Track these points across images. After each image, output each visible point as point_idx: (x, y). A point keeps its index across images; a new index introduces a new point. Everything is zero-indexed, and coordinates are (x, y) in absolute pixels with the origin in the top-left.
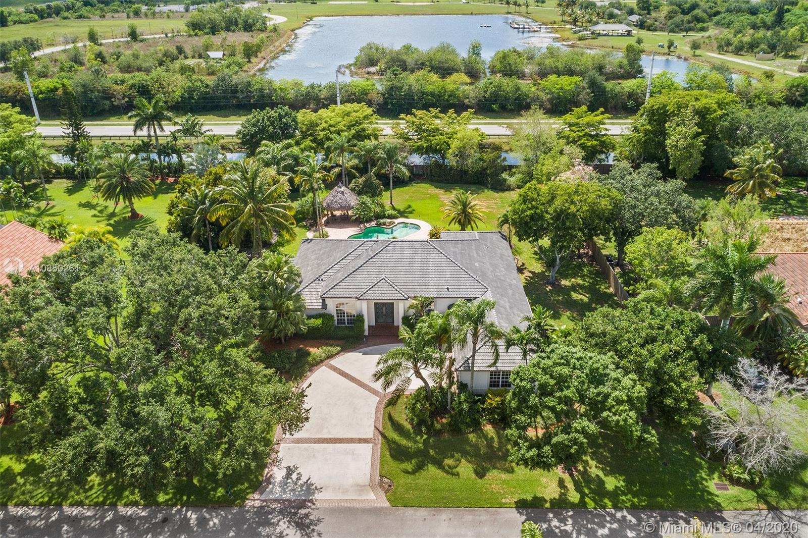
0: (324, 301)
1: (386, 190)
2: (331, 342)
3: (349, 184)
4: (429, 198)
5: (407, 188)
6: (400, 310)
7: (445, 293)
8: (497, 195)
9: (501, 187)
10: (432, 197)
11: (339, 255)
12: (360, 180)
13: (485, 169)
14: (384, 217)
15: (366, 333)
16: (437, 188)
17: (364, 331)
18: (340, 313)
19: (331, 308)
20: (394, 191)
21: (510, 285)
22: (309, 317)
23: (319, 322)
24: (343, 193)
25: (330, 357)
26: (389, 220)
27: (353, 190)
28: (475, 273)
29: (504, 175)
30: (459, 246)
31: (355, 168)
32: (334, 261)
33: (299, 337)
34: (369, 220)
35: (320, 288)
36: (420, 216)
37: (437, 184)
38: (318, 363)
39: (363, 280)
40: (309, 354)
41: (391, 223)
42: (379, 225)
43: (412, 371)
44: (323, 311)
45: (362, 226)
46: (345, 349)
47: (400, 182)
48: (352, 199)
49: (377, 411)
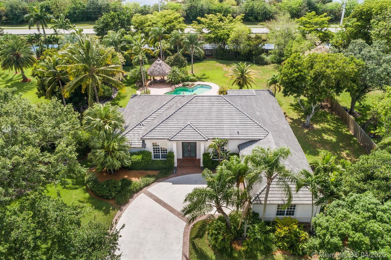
0: (143, 142)
1: (189, 65)
2: (150, 172)
3: (165, 60)
4: (217, 69)
5: (202, 63)
6: (202, 149)
7: (236, 136)
8: (259, 67)
9: (261, 63)
10: (218, 68)
11: (156, 106)
12: (172, 57)
13: (250, 51)
14: (188, 80)
15: (176, 165)
16: (221, 63)
17: (174, 164)
18: (156, 148)
19: (149, 147)
20: (194, 65)
22: (132, 154)
23: (139, 157)
24: (160, 65)
25: (147, 185)
26: (191, 83)
27: (168, 63)
29: (263, 56)
31: (170, 50)
32: (152, 111)
33: (124, 169)
34: (178, 83)
35: (141, 131)
36: (211, 80)
37: (220, 61)
38: (138, 190)
39: (174, 125)
40: (130, 183)
41: (192, 85)
42: (184, 86)
44: (143, 149)
45: (173, 87)
46: (158, 179)
47: (198, 59)
48: (167, 69)
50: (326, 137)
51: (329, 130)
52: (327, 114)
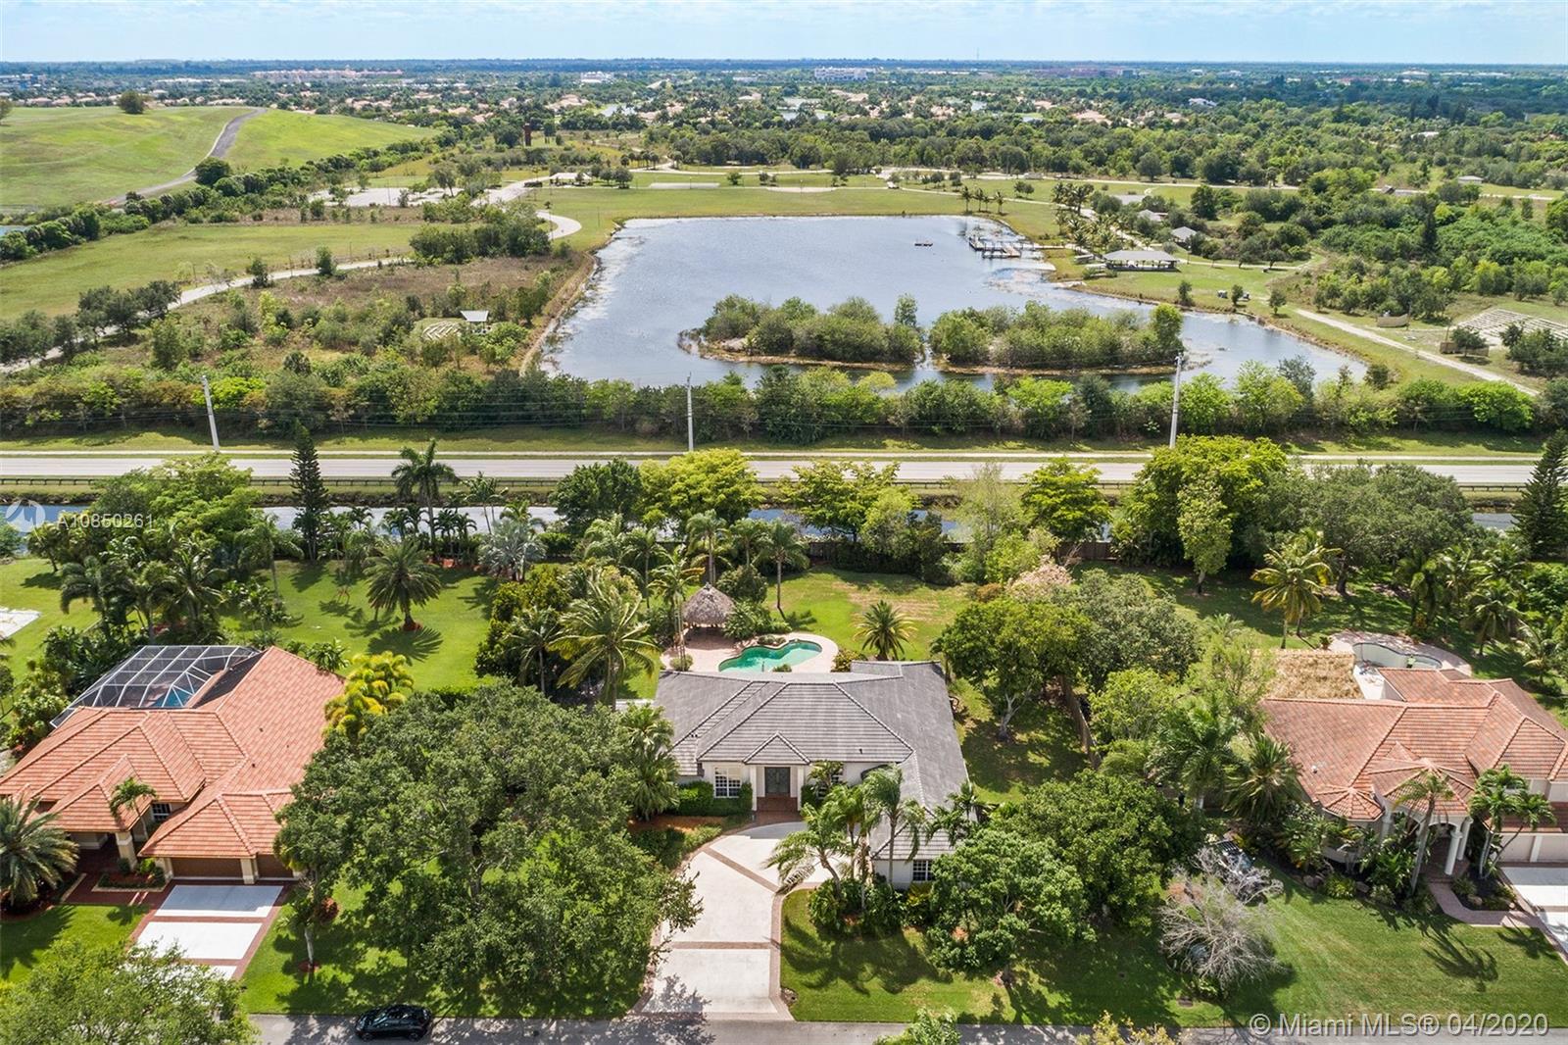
0: (700, 765)
1: (771, 585)
2: (709, 819)
3: (718, 578)
4: (834, 598)
5: (800, 581)
6: (799, 778)
7: (857, 757)
8: (933, 593)
9: (941, 580)
10: (841, 596)
11: (716, 701)
12: (734, 574)
13: (915, 553)
14: (770, 631)
15: (754, 808)
16: (845, 580)
17: (750, 806)
18: (720, 780)
19: (710, 776)
20: (783, 587)
21: (943, 745)
22: (682, 787)
23: (694, 793)
24: (711, 597)
25: (709, 840)
26: (776, 637)
27: (723, 589)
28: (896, 729)
29: (946, 561)
30: (877, 688)
31: (727, 554)
32: (711, 709)
33: (671, 812)
34: (748, 637)
35: (696, 748)
36: (824, 631)
37: (846, 574)
38: (695, 847)
39: (751, 737)
40: (682, 836)
41: (780, 641)
42: (762, 643)
43: (818, 859)
44: (697, 779)
45: (738, 645)
46: (726, 830)
47: (792, 571)
48: (725, 606)
49: (774, 910)
50: (1032, 757)
51: (1042, 744)
52: (1051, 710)
